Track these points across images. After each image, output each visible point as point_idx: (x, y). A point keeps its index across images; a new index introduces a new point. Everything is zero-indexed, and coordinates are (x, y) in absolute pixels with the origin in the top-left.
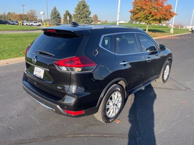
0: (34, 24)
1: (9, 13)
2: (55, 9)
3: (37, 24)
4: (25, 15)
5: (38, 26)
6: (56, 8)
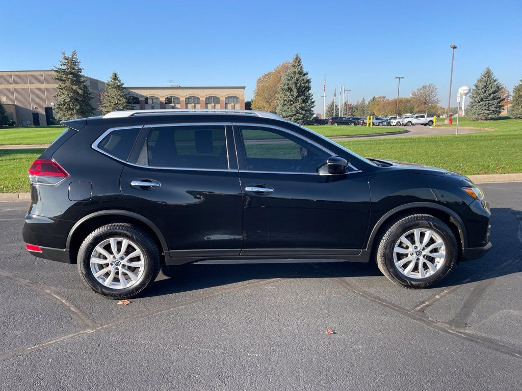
0: (414, 121)
1: (374, 99)
2: (488, 74)
3: (422, 120)
4: (408, 101)
5: (426, 124)
6: (492, 70)
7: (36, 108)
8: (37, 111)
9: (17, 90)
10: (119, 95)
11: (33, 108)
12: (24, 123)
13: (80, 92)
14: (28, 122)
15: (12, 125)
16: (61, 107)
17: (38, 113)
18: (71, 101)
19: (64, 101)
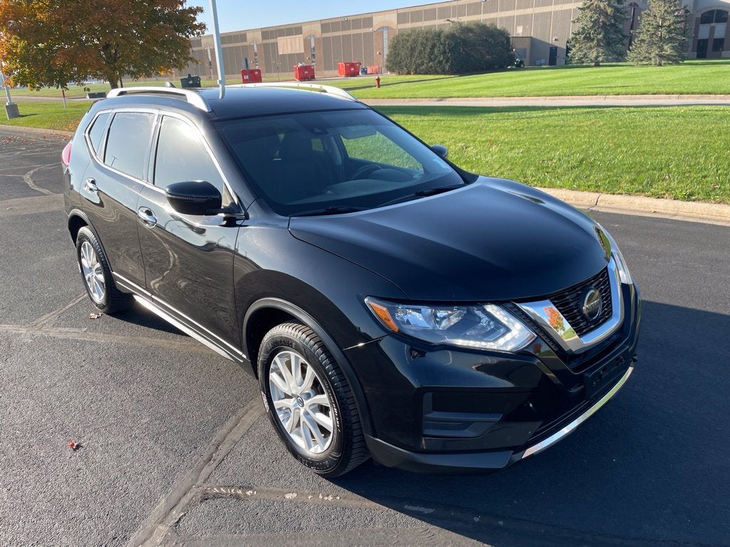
7: (556, 40)
8: (556, 44)
9: (537, 16)
10: (665, 11)
11: (551, 40)
12: (538, 62)
13: (609, 10)
14: (543, 61)
15: (519, 67)
16: (578, 37)
17: (556, 48)
18: (593, 26)
19: (583, 28)
